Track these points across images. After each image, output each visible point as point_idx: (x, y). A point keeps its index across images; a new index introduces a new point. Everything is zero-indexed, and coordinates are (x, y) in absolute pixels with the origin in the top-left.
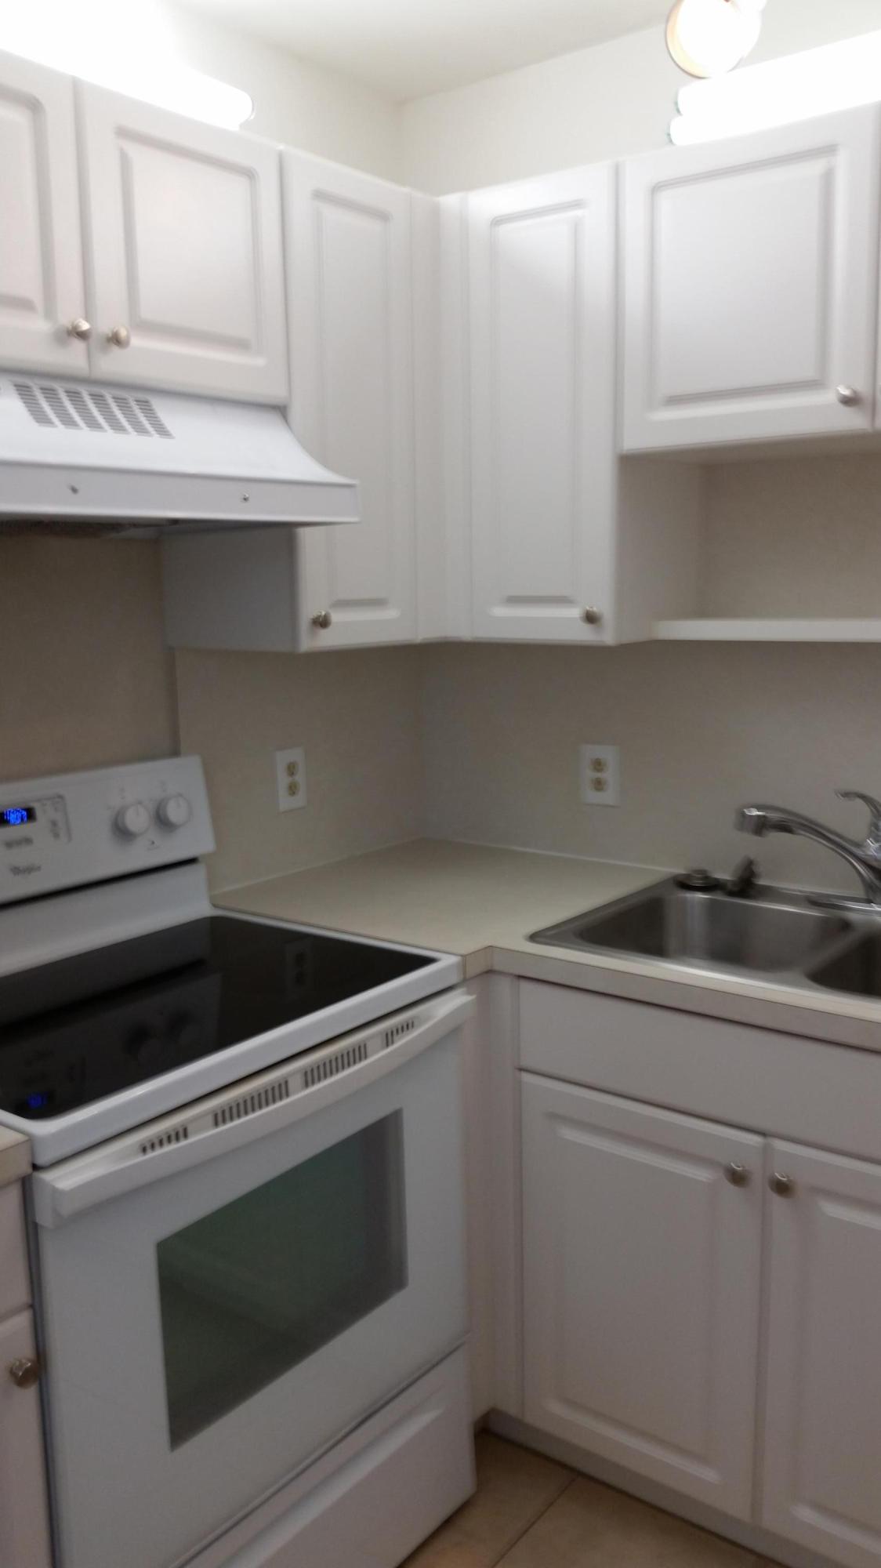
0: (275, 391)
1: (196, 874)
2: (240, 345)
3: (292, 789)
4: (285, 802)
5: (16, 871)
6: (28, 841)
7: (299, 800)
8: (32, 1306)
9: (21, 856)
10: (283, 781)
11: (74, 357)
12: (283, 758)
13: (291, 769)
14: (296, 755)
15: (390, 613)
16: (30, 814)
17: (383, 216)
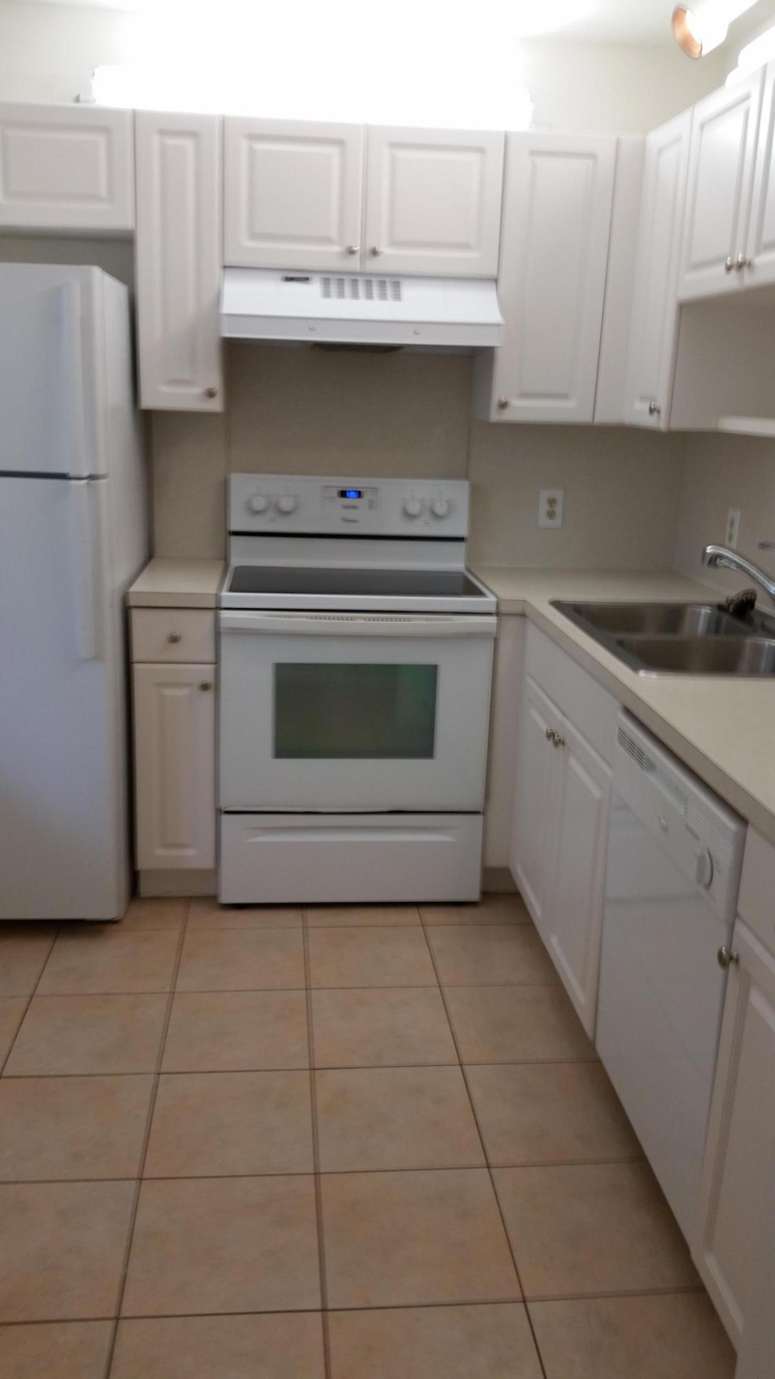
0: (491, 270)
1: (460, 547)
2: (466, 247)
3: (551, 515)
4: (543, 520)
5: (346, 520)
6: (355, 507)
7: (557, 522)
8: (216, 663)
9: (351, 514)
10: (544, 507)
11: (354, 264)
12: (545, 495)
13: (552, 502)
14: (559, 495)
15: (571, 404)
16: (359, 494)
17: (593, 156)
